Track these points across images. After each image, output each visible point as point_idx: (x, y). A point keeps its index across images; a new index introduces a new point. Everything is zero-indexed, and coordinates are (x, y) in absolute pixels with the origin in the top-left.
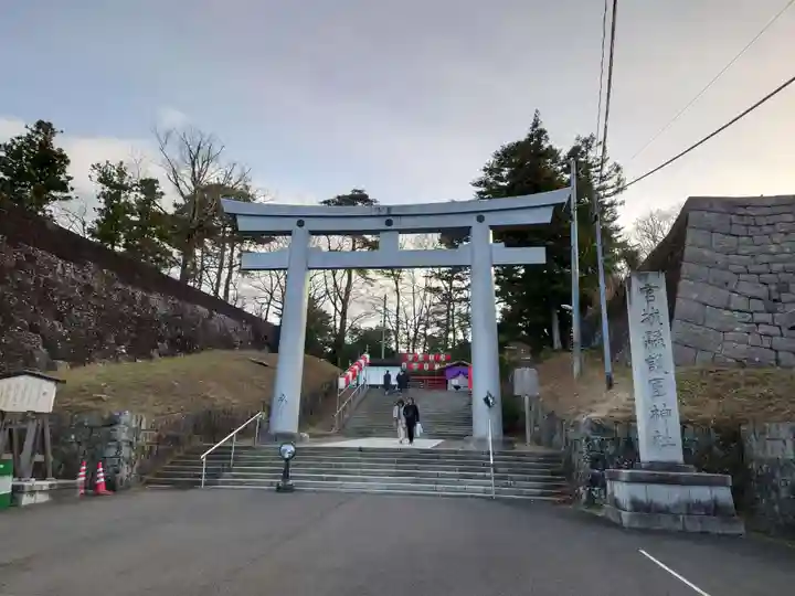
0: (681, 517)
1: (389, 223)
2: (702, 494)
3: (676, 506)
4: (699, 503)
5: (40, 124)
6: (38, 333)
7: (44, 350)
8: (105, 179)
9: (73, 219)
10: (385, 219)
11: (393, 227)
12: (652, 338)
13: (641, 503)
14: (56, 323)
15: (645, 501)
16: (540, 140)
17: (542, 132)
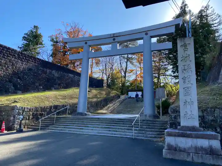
0: (191, 154)
1: (114, 40)
2: (204, 143)
3: (189, 148)
4: (202, 147)
5: (35, 27)
6: (11, 83)
7: (13, 88)
8: (52, 40)
9: (43, 52)
10: (113, 38)
11: (115, 41)
12: (186, 68)
13: (172, 146)
14: (18, 80)
15: (174, 145)
16: (185, 8)
17: (186, 5)
